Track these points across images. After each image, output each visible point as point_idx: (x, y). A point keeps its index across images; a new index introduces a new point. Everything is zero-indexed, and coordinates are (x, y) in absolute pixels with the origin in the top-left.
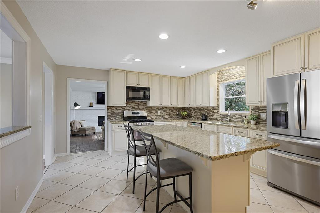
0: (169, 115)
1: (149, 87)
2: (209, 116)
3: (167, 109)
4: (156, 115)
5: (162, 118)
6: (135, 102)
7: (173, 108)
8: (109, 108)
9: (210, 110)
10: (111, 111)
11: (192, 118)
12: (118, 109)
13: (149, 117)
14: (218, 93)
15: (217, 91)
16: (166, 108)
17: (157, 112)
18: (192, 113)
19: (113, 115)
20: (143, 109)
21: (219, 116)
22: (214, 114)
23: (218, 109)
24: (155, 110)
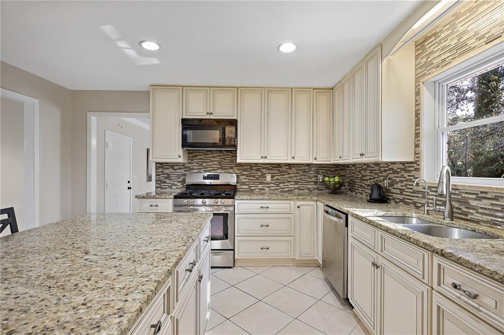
0: (296, 183)
1: (235, 118)
2: (394, 191)
3: (290, 168)
4: (263, 183)
5: (277, 189)
6: (212, 154)
7: (307, 167)
8: (158, 165)
9: (395, 172)
10: (162, 172)
11: (356, 193)
12: (175, 167)
13: (245, 187)
14: (417, 115)
15: (416, 111)
16: (288, 167)
17: (263, 176)
18: (356, 180)
19: (167, 181)
20: (232, 168)
21: (418, 192)
22: (406, 185)
23: (417, 170)
24: (258, 170)
